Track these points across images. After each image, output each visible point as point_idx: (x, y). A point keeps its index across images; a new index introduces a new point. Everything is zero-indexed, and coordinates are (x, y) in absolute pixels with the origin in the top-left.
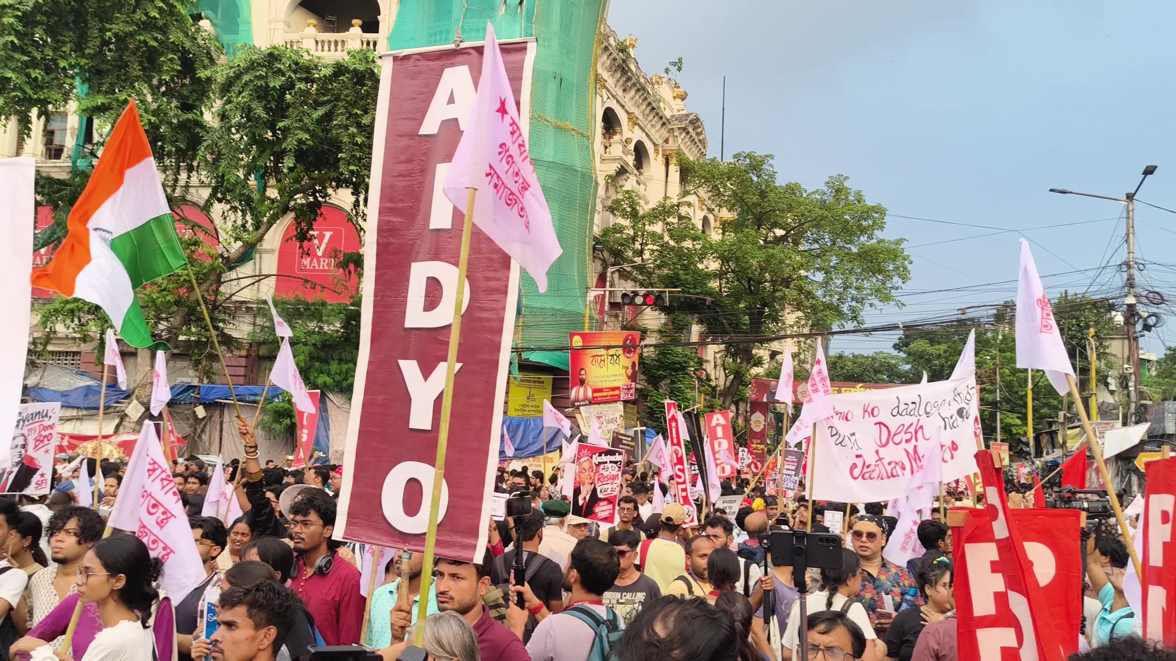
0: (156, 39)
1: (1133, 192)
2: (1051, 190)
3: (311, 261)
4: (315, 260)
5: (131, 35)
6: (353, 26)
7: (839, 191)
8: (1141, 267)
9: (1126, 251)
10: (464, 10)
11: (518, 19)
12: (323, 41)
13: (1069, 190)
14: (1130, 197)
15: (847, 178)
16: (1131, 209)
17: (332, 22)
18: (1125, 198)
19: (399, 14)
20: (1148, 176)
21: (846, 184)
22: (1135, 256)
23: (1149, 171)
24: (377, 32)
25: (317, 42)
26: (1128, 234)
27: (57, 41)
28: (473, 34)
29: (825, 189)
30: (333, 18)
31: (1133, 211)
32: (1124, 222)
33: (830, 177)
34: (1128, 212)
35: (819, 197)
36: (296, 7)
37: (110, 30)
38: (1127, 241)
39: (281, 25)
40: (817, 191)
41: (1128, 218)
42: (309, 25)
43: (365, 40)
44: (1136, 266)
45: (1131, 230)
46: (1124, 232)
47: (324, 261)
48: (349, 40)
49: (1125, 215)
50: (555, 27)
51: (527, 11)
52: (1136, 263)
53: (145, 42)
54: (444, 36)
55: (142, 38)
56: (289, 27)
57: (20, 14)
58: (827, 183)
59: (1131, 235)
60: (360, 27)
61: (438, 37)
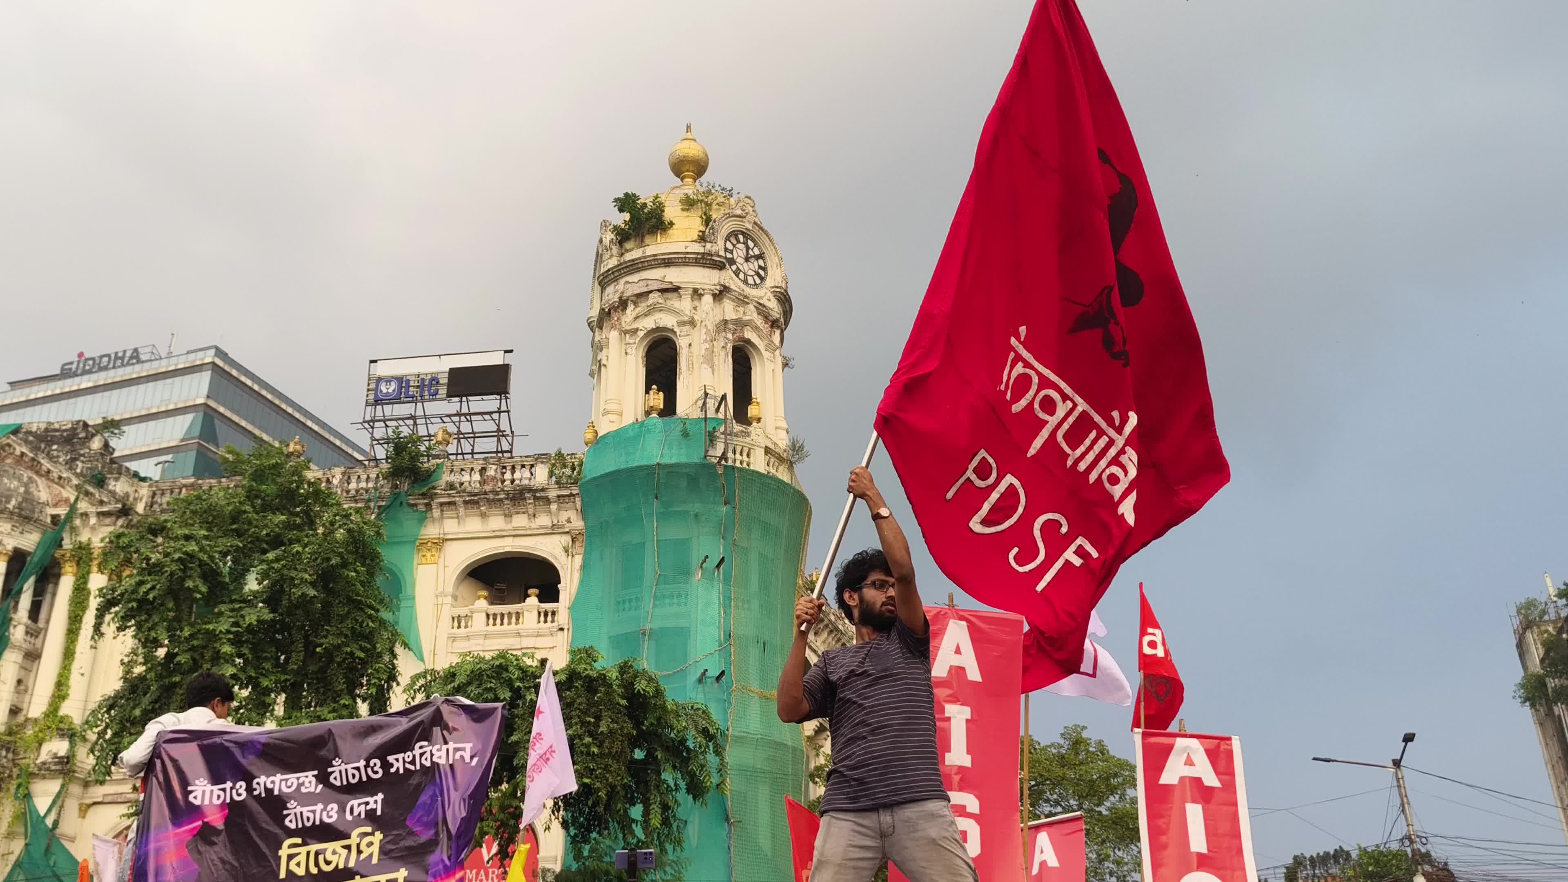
0: (362, 649)
1: (1399, 758)
2: (1315, 759)
3: (478, 874)
4: (482, 872)
5: (338, 647)
6: (529, 596)
7: (1077, 743)
8: (1424, 840)
9: (1405, 824)
10: (657, 577)
11: (715, 583)
12: (495, 615)
13: (1333, 758)
14: (1397, 763)
15: (1084, 728)
16: (1400, 776)
17: (501, 591)
18: (1391, 764)
19: (582, 582)
20: (1409, 744)
21: (1085, 735)
22: (1415, 828)
23: (1409, 738)
24: (558, 601)
25: (488, 616)
26: (1403, 804)
27: (258, 658)
28: (667, 601)
29: (1062, 742)
30: (503, 586)
31: (1402, 778)
32: (1395, 791)
33: (1065, 727)
34: (1398, 780)
35: (1054, 751)
36: (465, 578)
37: (321, 645)
38: (1403, 811)
39: (449, 600)
40: (1052, 745)
41: (1399, 786)
42: (479, 598)
43: (542, 610)
44: (1418, 840)
45: (1405, 800)
46: (1399, 802)
47: (493, 873)
48: (525, 612)
49: (1395, 784)
50: (754, 587)
51: (724, 573)
52: (1418, 836)
53: (352, 654)
54: (633, 604)
55: (349, 649)
56: (456, 600)
57: (231, 636)
58: (1062, 734)
59: (1406, 806)
60: (537, 596)
61: (627, 605)
